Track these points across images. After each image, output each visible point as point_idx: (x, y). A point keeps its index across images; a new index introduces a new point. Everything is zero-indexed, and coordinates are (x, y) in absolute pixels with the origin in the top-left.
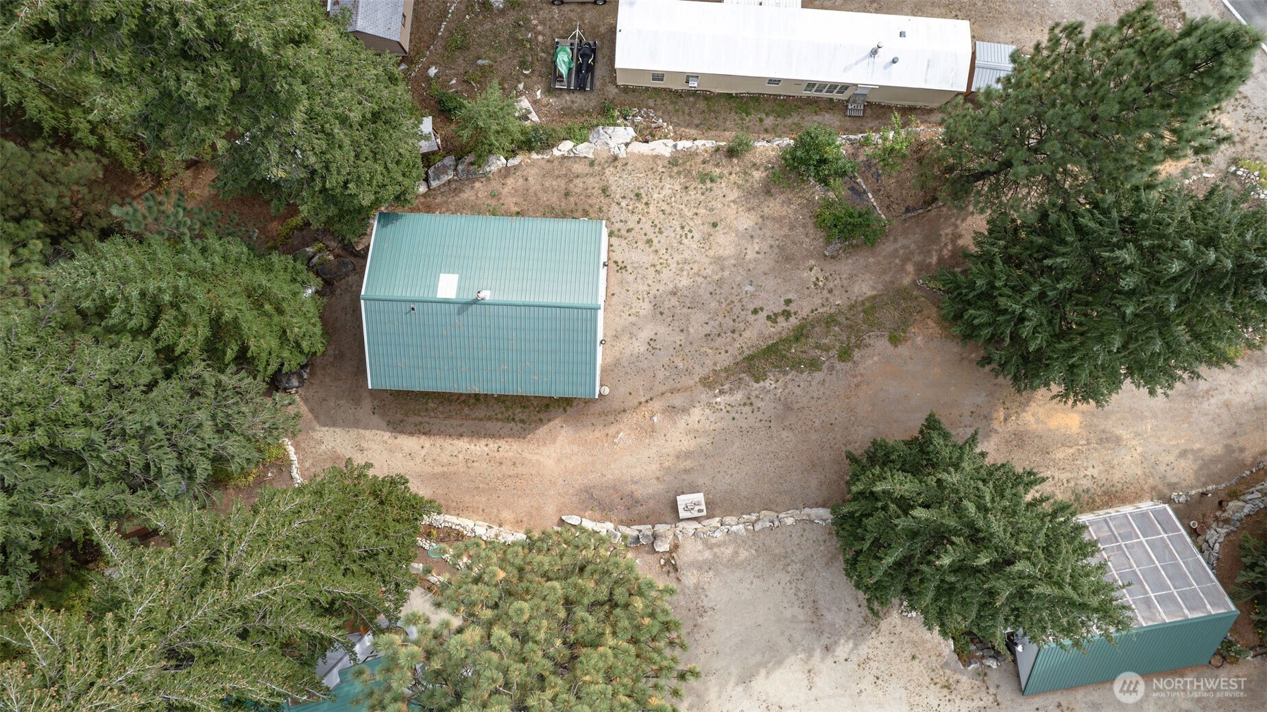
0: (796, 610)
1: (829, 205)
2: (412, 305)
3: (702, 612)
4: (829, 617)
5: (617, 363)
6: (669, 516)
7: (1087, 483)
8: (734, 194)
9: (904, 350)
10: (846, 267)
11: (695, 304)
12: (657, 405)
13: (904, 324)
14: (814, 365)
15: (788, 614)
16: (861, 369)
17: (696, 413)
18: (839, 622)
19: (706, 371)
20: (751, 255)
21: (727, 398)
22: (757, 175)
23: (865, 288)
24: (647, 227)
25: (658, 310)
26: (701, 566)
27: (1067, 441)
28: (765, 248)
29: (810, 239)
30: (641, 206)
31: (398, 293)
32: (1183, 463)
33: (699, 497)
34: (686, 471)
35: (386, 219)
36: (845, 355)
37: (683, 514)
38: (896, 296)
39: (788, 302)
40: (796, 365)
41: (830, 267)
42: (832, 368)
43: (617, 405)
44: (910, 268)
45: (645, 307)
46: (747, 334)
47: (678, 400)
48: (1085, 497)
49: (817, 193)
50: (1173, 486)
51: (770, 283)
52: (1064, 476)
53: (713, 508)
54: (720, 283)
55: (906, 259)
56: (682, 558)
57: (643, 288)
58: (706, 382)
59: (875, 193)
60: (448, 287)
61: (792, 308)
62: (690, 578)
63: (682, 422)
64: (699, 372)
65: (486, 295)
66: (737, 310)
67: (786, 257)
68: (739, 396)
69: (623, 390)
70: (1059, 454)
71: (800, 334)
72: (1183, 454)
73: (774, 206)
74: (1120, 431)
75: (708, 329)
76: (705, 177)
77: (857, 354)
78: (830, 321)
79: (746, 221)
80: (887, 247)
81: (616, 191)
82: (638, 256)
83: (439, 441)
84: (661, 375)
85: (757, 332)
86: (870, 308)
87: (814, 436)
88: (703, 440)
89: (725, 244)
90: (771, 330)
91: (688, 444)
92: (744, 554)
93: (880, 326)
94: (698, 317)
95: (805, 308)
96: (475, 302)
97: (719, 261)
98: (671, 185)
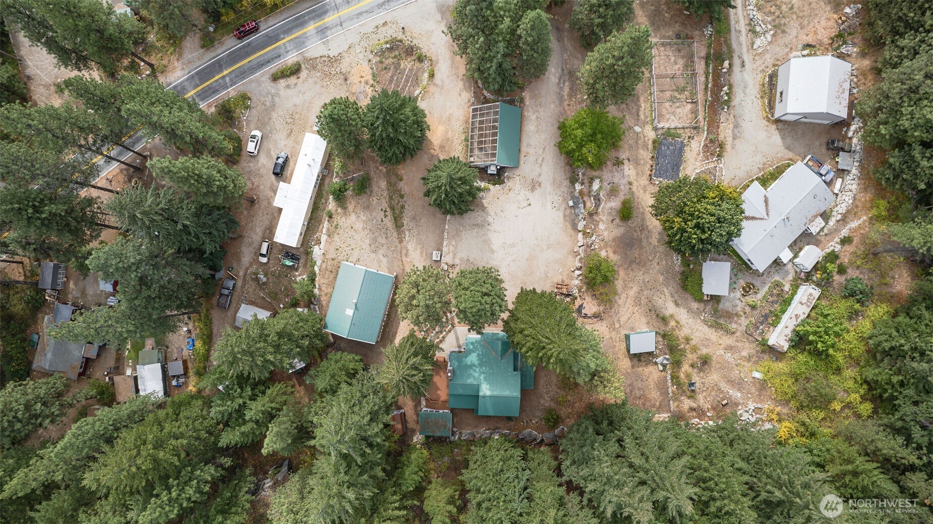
0: (475, 231)
1: (354, 190)
2: (352, 324)
3: (468, 260)
4: (479, 222)
5: (388, 269)
6: (439, 263)
7: (461, 129)
8: (344, 218)
9: (405, 177)
10: (375, 189)
11: (375, 240)
12: (404, 259)
13: (397, 175)
14: (403, 207)
15: (475, 234)
16: (407, 193)
17: (409, 247)
18: (482, 219)
19: (397, 241)
20: (364, 218)
21: (407, 237)
22: (339, 210)
23: (383, 184)
24: (347, 249)
25: (374, 252)
26: (454, 258)
27: (447, 132)
28: (362, 213)
29: (363, 199)
30: (340, 249)
31: (348, 327)
32: (463, 96)
33: (434, 252)
34: (426, 255)
35: (325, 327)
36: (402, 196)
37: (439, 259)
38: (388, 174)
39: (382, 210)
40: (401, 213)
41: (374, 194)
42: (405, 202)
43: (401, 272)
44: (380, 168)
45: (373, 255)
46: (389, 225)
47: (404, 252)
48: (465, 130)
49: (349, 193)
50: (469, 101)
51: (374, 214)
52: (457, 135)
53: (440, 249)
54: (370, 230)
55: (377, 168)
56: (450, 263)
57: (366, 255)
58: (401, 242)
59: (354, 173)
60: (350, 312)
61: (384, 209)
62: (457, 262)
63: (410, 252)
64: (397, 243)
65: (355, 301)
66: (380, 227)
67: (367, 207)
68: (407, 233)
69: (397, 269)
70: (450, 135)
71: (393, 209)
72: (460, 95)
73: (351, 207)
74: (447, 114)
75: (384, 237)
76: (336, 227)
77: (403, 193)
78: (391, 198)
79: (353, 217)
80: (372, 173)
81: (334, 256)
82: (356, 255)
83: (399, 330)
84: (395, 256)
85: (389, 222)
86: (390, 184)
87: (425, 212)
88: (418, 247)
89: (359, 226)
90: (389, 217)
91: (418, 252)
92: (454, 243)
93: (396, 183)
94: (379, 239)
95: (385, 205)
96: (356, 305)
97: (363, 229)
98: (336, 238)
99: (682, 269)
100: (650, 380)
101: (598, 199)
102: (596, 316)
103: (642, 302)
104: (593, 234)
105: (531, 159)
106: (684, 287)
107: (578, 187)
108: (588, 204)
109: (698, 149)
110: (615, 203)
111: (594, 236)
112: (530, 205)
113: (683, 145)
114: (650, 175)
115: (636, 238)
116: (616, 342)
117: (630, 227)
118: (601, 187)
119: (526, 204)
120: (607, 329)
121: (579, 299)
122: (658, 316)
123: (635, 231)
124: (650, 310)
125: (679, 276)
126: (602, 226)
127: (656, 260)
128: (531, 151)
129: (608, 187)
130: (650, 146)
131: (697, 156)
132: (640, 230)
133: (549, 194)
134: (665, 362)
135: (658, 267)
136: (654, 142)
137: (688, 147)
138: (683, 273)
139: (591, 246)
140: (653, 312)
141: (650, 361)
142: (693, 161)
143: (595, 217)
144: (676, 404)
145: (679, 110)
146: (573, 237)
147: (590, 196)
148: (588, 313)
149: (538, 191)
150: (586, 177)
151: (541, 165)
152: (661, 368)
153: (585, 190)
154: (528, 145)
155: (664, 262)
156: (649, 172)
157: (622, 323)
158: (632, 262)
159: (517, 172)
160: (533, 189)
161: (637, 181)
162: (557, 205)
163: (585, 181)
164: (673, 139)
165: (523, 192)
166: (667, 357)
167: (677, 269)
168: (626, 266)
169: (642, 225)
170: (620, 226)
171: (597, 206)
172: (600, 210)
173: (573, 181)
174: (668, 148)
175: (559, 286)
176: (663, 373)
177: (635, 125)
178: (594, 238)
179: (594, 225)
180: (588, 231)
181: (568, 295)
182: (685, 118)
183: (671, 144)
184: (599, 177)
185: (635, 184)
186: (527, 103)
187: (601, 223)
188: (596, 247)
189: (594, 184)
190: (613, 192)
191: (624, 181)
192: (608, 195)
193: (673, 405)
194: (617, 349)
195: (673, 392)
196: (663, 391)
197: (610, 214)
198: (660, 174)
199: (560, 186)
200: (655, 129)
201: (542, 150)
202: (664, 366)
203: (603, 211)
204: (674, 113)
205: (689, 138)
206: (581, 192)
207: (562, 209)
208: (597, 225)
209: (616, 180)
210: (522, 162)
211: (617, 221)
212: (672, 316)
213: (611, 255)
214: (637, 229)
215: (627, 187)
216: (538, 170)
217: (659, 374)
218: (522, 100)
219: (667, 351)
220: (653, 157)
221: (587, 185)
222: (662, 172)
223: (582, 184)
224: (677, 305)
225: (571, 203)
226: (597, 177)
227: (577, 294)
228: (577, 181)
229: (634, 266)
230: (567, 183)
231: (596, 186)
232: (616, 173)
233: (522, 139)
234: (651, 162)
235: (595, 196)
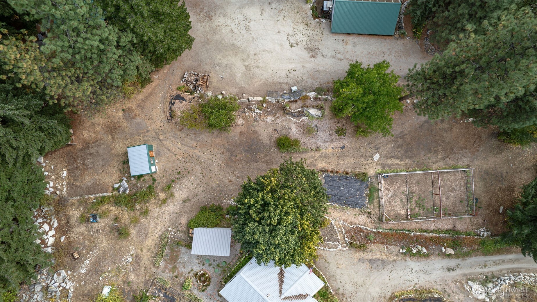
99: (225, 207)
100: (103, 174)
101: (300, 114)
102: (172, 115)
103: (188, 164)
104: (260, 110)
105: (340, 47)
106: (204, 209)
107: (312, 95)
108: (294, 106)
109: (357, 222)
110: (295, 132)
111: (258, 111)
112: (292, 46)
113: (360, 206)
114: (327, 171)
115: (258, 156)
116: (143, 137)
117: (270, 149)
118: (313, 117)
119: (292, 41)
120: (158, 127)
121: (191, 97)
122: (173, 181)
123: (266, 155)
124: (179, 173)
125: (217, 204)
126: (269, 119)
127: (234, 179)
128: (349, 47)
129: (313, 126)
130: (358, 171)
131: (349, 221)
132: (266, 161)
133: (303, 67)
134: (122, 190)
135: (227, 181)
136: (364, 175)
137: (359, 212)
138: (220, 208)
139: (248, 108)
140: (177, 176)
141: (124, 174)
142: (343, 217)
143: (279, 112)
144: (75, 202)
145: (398, 201)
146: (258, 93)
147: (302, 107)
148: (175, 105)
149: (306, 55)
150: (323, 102)
151: (334, 57)
152: (116, 186)
153: (308, 102)
154: (355, 44)
155: (231, 188)
156: (330, 169)
157: (165, 142)
158: (232, 153)
159: (326, 32)
160: (309, 49)
161: (320, 157)
162: (291, 75)
163: (318, 102)
164: (367, 195)
165: (305, 39)
166: (128, 191)
167: (225, 202)
168: (226, 145)
169: (272, 163)
170: (270, 139)
171: (292, 115)
172: (288, 117)
173: (319, 91)
174: (358, 190)
175: (205, 78)
176: (111, 189)
177: (380, 155)
178: (257, 111)
179: (271, 112)
180: (264, 105)
181: (195, 87)
182: (390, 208)
183: (362, 193)
184: (323, 116)
185: (317, 155)
186: (399, 42)
187: (274, 118)
188: (247, 114)
189: (316, 110)
190: (308, 131)
191: (320, 142)
192: (304, 125)
193: (74, 199)
194: (136, 137)
195: (88, 198)
196: (92, 189)
197: (284, 128)
198: (329, 181)
199: (312, 78)
200: (377, 175)
201: (350, 58)
202: (118, 189)
203: (286, 120)
204: (395, 195)
205: (369, 213)
206: (306, 98)
207: (288, 81)
208: (270, 113)
209: (320, 133)
210: (337, 37)
211: (276, 136)
212: (172, 195)
213: (238, 130)
214: (268, 157)
215: (314, 146)
216: (329, 54)
217: (110, 184)
218: (402, 36)
219: (133, 192)
220: (347, 173)
221: (315, 104)
222: (331, 183)
223: (316, 99)
224: (184, 201)
225: (294, 89)
226: (323, 113)
227: (196, 95)
228: (319, 93)
229: (227, 154)
230: (316, 85)
231: (313, 112)
232: (328, 134)
233: (361, 37)
234: (341, 171)
235: (303, 112)
